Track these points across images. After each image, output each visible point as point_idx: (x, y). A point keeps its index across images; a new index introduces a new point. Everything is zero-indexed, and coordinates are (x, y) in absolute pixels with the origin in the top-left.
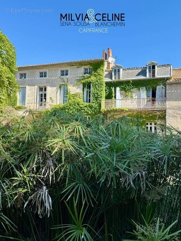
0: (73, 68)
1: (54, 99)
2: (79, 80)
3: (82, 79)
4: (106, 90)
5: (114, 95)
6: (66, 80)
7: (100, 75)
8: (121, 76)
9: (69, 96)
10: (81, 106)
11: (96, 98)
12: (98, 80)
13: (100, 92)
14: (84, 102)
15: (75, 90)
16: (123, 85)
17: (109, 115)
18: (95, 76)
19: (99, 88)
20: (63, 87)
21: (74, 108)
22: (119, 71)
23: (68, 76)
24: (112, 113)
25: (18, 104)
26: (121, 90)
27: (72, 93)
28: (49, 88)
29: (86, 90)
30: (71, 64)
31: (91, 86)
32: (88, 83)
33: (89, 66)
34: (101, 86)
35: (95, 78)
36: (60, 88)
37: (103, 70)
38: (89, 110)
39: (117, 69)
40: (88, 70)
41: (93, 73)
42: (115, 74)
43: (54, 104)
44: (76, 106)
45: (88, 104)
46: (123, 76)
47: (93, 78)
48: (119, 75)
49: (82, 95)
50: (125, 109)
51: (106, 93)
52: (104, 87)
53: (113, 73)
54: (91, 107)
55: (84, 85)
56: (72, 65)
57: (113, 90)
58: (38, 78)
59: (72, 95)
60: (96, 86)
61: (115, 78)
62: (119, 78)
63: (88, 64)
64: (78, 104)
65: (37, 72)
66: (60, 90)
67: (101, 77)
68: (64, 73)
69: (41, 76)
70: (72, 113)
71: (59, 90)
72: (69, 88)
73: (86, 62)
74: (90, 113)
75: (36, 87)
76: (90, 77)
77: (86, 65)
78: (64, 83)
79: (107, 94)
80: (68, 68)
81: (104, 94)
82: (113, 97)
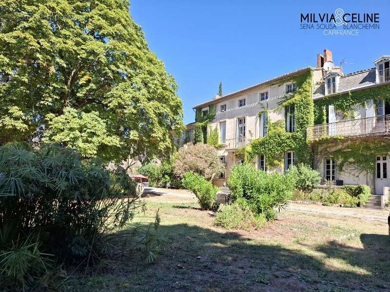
0: (274, 87)
1: (253, 132)
2: (280, 103)
3: (284, 101)
4: (315, 112)
5: (325, 118)
6: (266, 106)
7: (306, 91)
8: (337, 88)
9: (268, 127)
10: (283, 138)
11: (302, 125)
12: (303, 99)
13: (306, 115)
14: (287, 132)
15: (276, 116)
16: (339, 101)
17: (320, 149)
18: (300, 94)
19: (305, 110)
20: (263, 116)
21: (274, 141)
22: (334, 80)
23: (268, 100)
24: (325, 146)
25: (220, 142)
26: (336, 109)
27: (272, 122)
28: (248, 119)
29: (289, 114)
30: (271, 83)
31: (295, 108)
32: (290, 105)
33: (292, 81)
34: (307, 107)
35: (300, 97)
36: (260, 116)
37: (309, 83)
38: (292, 142)
39: (331, 78)
40: (292, 86)
41: (297, 89)
42: (329, 86)
43: (253, 138)
44: (276, 138)
45: (290, 134)
46: (340, 87)
47: (297, 97)
48: (334, 86)
49: (284, 122)
50: (339, 138)
51: (315, 115)
52: (312, 108)
53: (326, 86)
54: (294, 138)
55: (286, 108)
56: (273, 85)
57: (324, 111)
58: (237, 108)
59: (273, 124)
60: (301, 107)
61: (329, 92)
62: (334, 91)
63: (291, 79)
64: (279, 136)
65: (237, 101)
66: (260, 120)
67: (308, 94)
68: (264, 96)
69: (241, 105)
70: (272, 148)
71: (258, 121)
72: (269, 115)
73: (288, 77)
74: (293, 147)
75: (235, 119)
76: (293, 96)
77: (288, 81)
78: (263, 110)
79: (317, 117)
80: (268, 89)
81: (312, 118)
82: (324, 120)
